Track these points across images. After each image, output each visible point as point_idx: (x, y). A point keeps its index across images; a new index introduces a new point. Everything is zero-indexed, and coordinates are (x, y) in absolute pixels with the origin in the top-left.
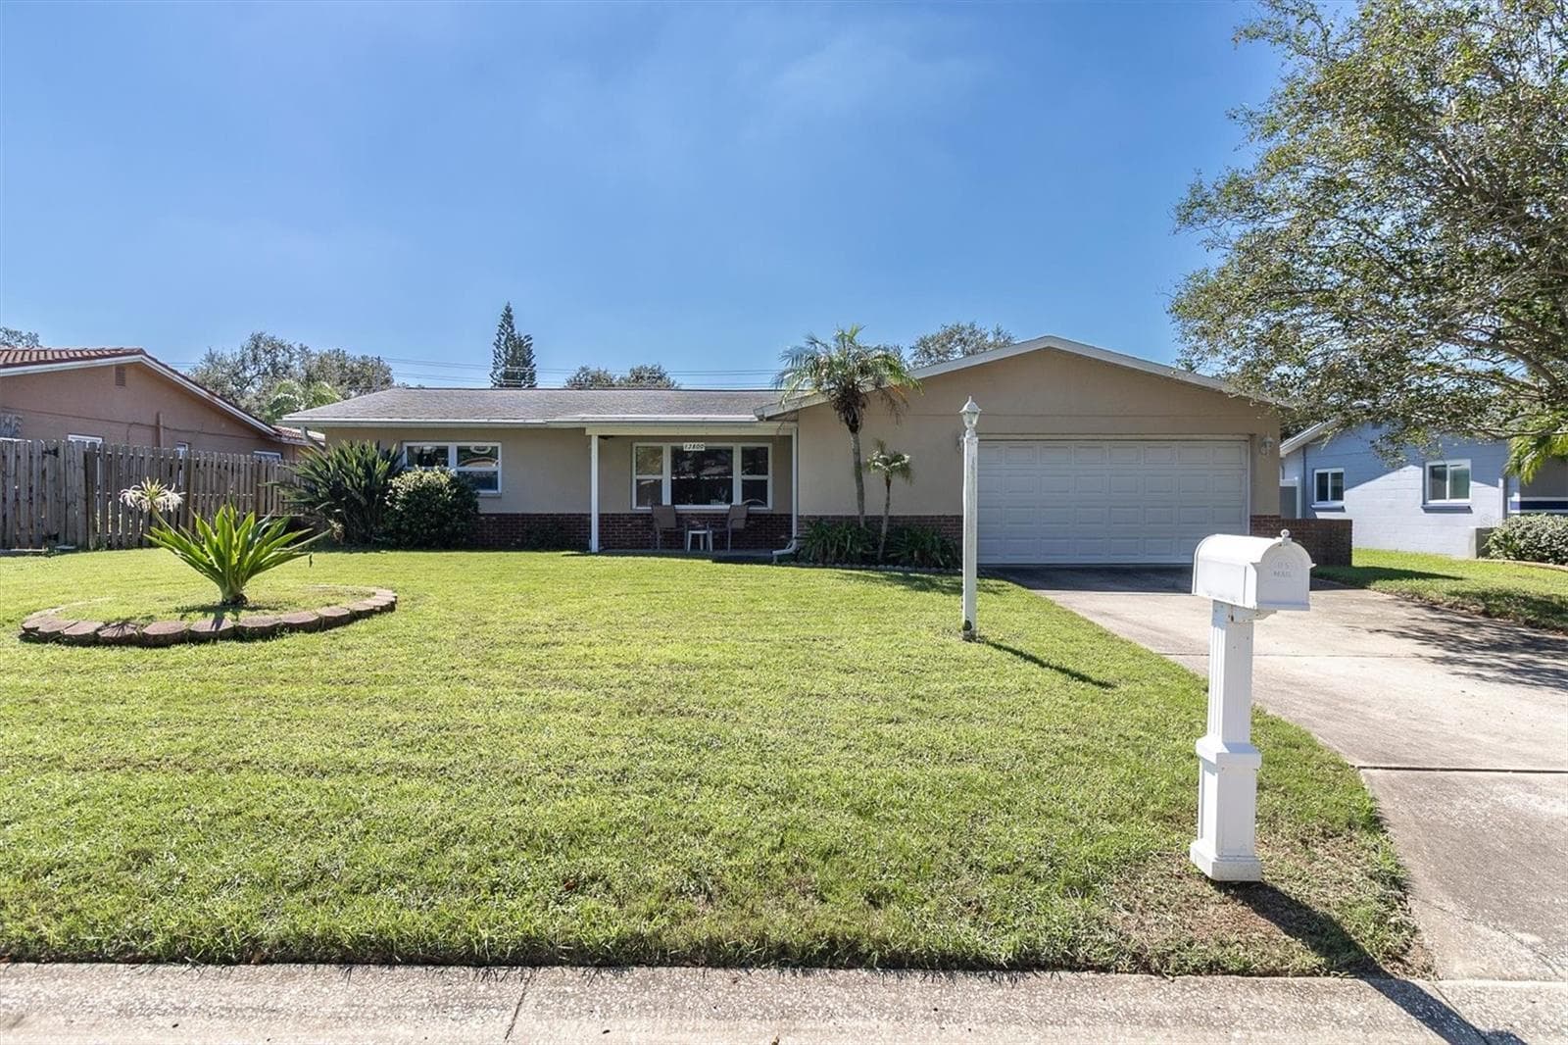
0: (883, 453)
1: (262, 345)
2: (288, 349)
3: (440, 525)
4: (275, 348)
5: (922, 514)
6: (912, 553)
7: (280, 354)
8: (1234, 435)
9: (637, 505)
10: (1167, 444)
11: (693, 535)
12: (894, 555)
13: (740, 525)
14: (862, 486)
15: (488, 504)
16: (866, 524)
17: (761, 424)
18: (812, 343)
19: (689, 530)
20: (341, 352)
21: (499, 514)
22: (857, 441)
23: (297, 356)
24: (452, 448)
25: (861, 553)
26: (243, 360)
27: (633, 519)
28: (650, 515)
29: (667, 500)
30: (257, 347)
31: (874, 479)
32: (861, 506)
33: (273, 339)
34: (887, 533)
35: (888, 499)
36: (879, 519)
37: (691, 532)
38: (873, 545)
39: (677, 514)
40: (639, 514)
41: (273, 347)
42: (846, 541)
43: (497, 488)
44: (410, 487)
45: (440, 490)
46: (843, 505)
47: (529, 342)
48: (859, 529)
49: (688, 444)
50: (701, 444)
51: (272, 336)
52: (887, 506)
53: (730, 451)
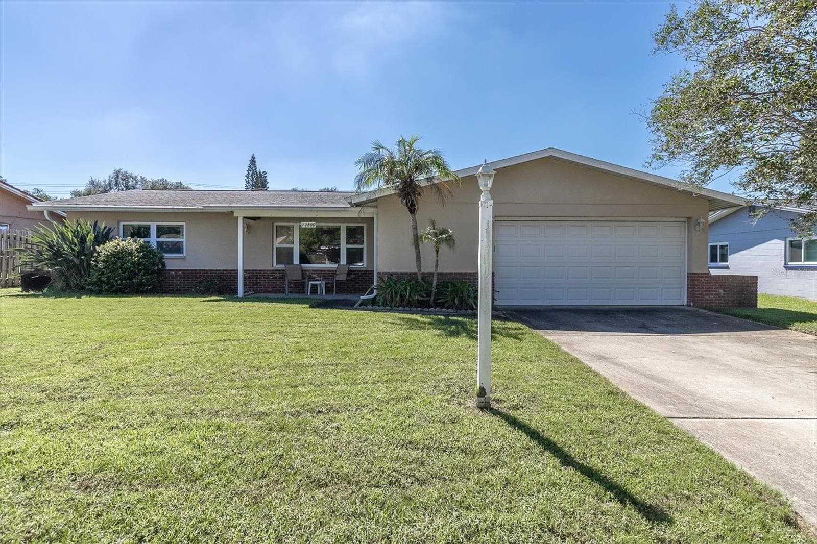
0: (434, 229)
1: (120, 176)
2: (135, 178)
3: (130, 278)
4: (128, 178)
5: (463, 271)
6: (454, 299)
7: (130, 181)
8: (676, 217)
9: (277, 265)
10: (631, 224)
11: (312, 285)
12: (442, 300)
13: (342, 277)
14: (419, 252)
15: (173, 262)
16: (423, 278)
17: (353, 209)
18: (377, 149)
19: (309, 281)
20: (164, 180)
21: (184, 270)
22: (415, 221)
23: (140, 183)
24: (153, 226)
25: (418, 300)
26: (110, 184)
27: (273, 273)
28: (284, 270)
29: (296, 261)
30: (118, 177)
31: (427, 246)
32: (419, 267)
33: (126, 172)
34: (437, 285)
35: (437, 261)
36: (431, 275)
37: (310, 283)
38: (426, 294)
39: (302, 271)
40: (278, 270)
41: (127, 177)
42: (406, 292)
43: (183, 253)
44: (109, 251)
45: (131, 254)
46: (408, 265)
47: (265, 175)
48: (417, 282)
49: (305, 223)
50: (313, 223)
51: (125, 171)
52: (437, 266)
53: (338, 229)
